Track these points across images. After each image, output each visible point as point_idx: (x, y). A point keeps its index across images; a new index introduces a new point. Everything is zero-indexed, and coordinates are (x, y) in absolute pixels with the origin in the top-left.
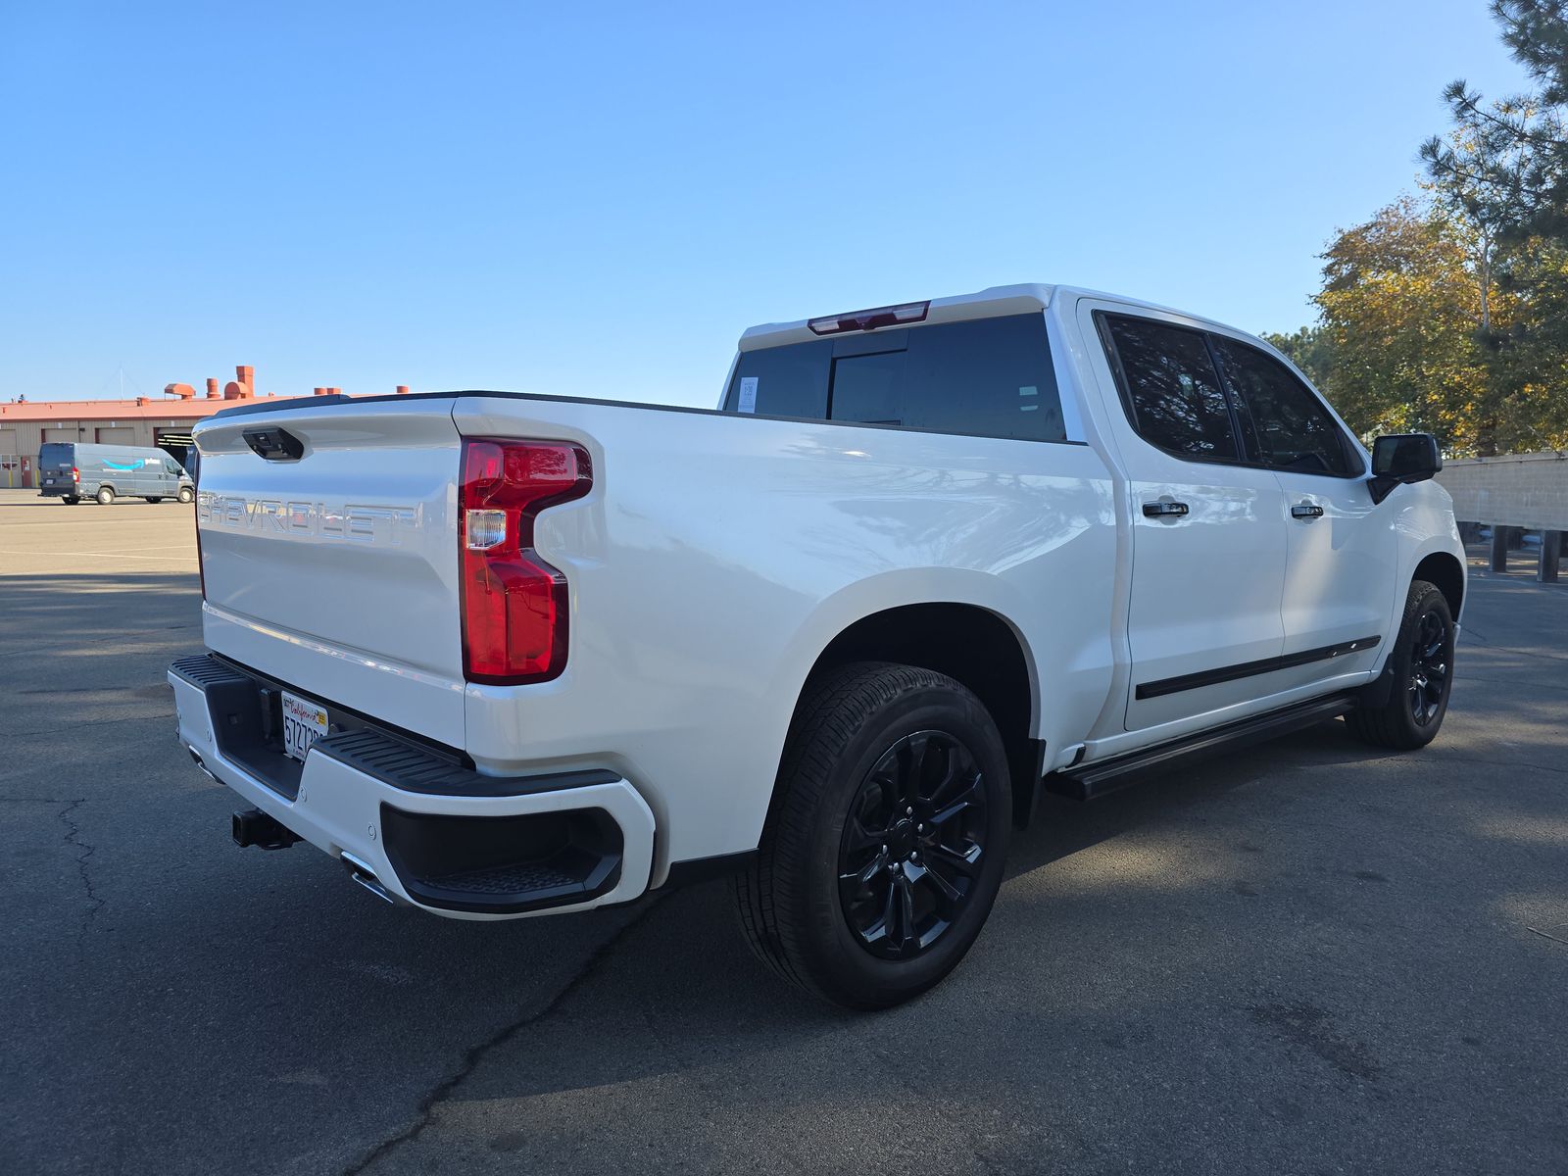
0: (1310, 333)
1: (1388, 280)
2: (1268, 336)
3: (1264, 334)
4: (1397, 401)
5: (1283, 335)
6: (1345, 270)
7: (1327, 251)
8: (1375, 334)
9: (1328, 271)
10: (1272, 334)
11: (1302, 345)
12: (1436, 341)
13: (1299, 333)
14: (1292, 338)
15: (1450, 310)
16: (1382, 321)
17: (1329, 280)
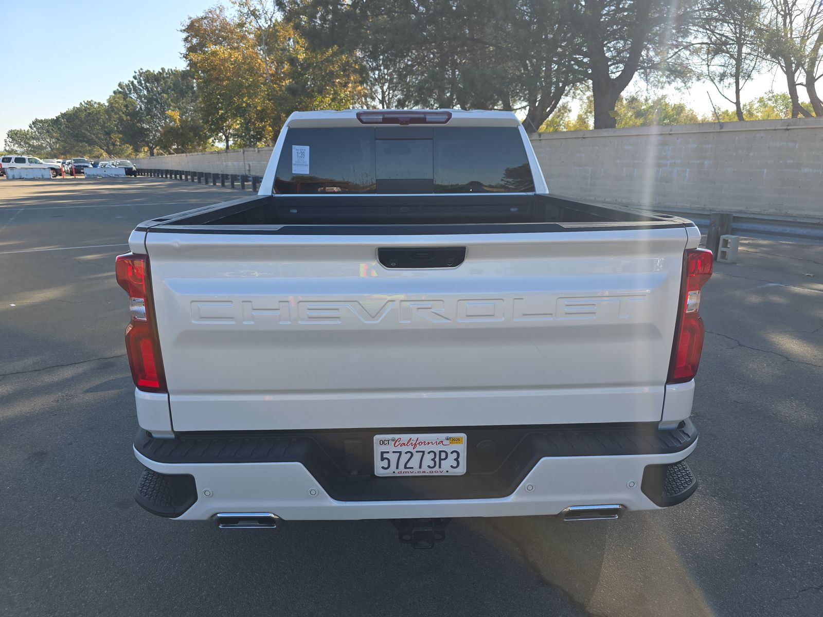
0: (167, 71)
1: (222, 50)
2: (144, 71)
3: (141, 69)
4: (234, 116)
5: (152, 71)
6: (195, 41)
7: (184, 28)
8: (217, 79)
9: (186, 40)
10: (146, 70)
11: (164, 78)
12: (250, 86)
13: (161, 71)
14: (157, 74)
15: (252, 71)
16: (220, 71)
17: (188, 45)
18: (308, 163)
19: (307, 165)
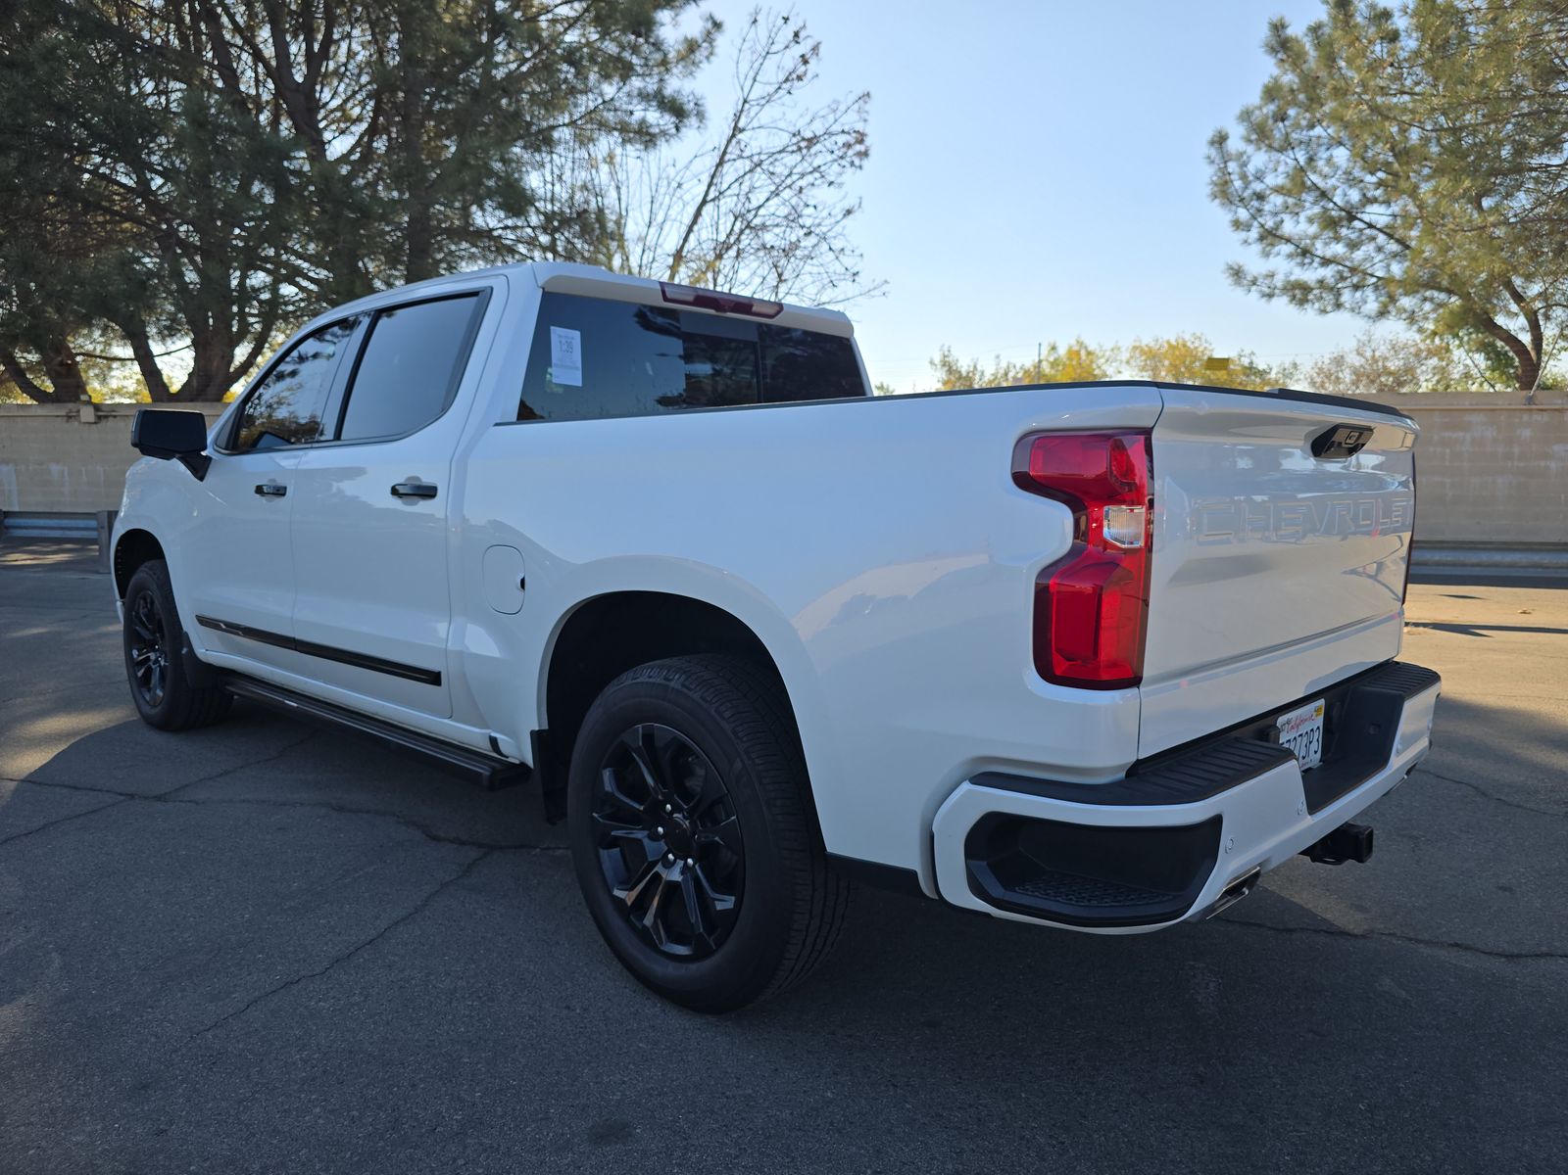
18: (579, 365)
19: (577, 368)
